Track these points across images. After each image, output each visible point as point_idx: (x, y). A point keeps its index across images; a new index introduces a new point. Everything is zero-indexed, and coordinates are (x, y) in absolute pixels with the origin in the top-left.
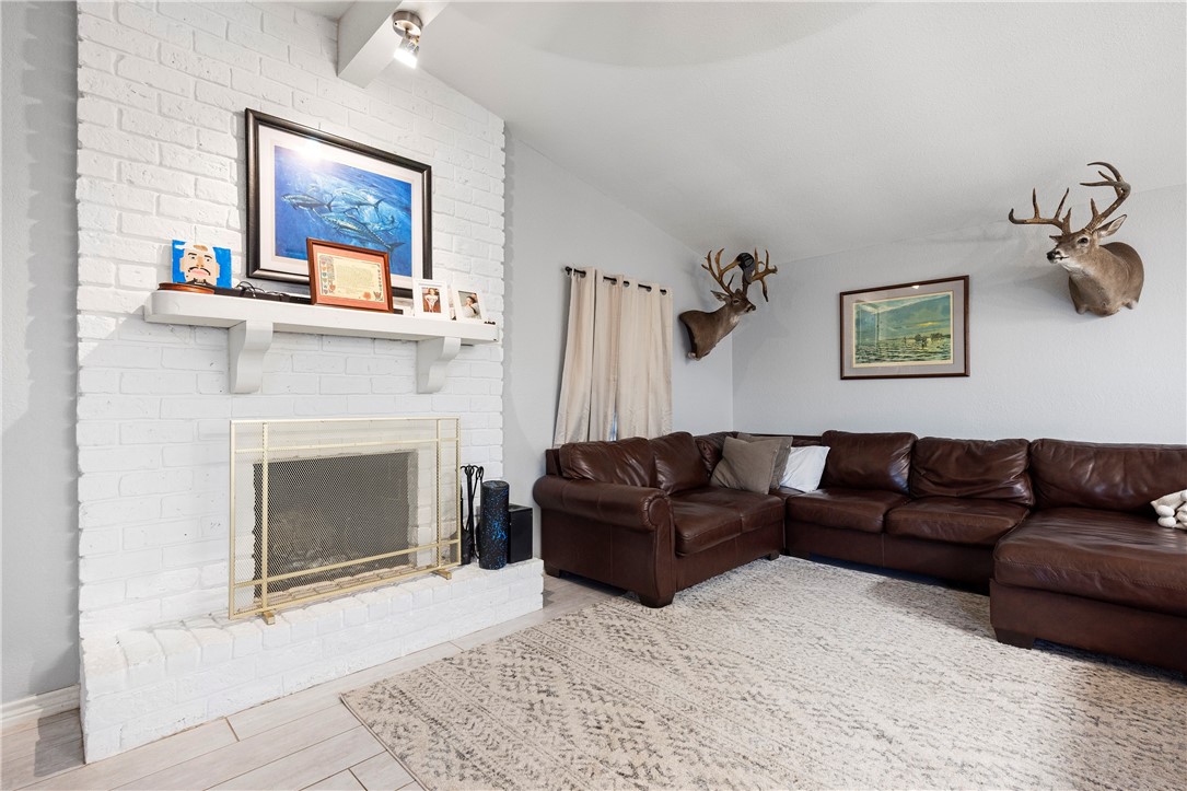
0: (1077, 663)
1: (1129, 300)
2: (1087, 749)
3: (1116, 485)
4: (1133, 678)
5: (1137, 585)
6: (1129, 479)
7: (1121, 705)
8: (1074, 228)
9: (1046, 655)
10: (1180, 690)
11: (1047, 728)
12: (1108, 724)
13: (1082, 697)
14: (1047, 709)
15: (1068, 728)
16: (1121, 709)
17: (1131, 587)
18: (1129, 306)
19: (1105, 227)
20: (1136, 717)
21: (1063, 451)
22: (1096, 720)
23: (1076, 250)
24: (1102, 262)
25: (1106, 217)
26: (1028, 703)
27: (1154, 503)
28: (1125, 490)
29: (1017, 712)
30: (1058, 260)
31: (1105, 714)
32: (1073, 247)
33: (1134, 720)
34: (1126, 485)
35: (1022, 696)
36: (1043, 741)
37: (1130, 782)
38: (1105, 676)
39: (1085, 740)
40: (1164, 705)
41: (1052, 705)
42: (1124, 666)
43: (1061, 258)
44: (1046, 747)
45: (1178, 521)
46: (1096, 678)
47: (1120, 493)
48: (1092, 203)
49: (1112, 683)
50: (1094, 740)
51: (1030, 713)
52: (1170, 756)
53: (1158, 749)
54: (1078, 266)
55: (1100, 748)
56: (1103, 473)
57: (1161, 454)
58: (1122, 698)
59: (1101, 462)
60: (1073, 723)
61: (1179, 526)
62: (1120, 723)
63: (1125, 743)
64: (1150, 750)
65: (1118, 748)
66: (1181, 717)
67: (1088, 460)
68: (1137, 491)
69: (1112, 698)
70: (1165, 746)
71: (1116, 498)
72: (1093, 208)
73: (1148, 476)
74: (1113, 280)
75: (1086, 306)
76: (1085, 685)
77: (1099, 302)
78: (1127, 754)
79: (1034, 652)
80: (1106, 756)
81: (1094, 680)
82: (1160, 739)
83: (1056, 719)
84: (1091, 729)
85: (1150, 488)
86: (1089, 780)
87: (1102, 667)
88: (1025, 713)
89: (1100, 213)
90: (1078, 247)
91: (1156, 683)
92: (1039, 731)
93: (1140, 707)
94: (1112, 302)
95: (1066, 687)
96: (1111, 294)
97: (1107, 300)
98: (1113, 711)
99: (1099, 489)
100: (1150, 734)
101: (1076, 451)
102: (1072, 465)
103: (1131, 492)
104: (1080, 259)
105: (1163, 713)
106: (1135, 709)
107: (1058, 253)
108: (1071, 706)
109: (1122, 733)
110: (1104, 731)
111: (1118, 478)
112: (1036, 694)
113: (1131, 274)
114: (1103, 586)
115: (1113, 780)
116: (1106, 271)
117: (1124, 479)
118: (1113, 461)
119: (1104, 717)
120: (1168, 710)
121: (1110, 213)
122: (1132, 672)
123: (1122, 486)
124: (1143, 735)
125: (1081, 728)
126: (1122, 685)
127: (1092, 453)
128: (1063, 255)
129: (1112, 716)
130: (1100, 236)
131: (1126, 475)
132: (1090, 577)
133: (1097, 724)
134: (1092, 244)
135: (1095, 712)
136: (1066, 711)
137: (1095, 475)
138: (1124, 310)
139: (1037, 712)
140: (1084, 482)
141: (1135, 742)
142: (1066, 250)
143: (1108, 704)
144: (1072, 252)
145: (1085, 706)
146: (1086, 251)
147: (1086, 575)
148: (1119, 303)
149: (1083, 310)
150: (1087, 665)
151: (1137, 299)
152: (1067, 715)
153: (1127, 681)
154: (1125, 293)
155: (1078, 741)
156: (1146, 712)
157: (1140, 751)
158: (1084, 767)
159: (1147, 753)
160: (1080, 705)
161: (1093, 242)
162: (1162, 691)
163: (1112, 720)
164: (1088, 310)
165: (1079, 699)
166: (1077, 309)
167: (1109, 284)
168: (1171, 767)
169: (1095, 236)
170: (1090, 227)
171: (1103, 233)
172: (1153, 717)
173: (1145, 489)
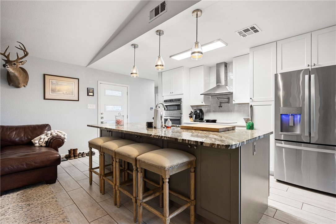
0: (18, 193)
1: (25, 85)
2: (30, 214)
3: (22, 137)
4: (34, 189)
5: (35, 163)
6: (26, 135)
7: (33, 197)
8: (11, 59)
9: (8, 195)
10: (44, 186)
11: (16, 216)
12: (32, 204)
13: (23, 201)
14: (14, 210)
15: (22, 212)
16: (34, 198)
17: (34, 164)
18: (24, 86)
19: (21, 62)
20: (38, 198)
21: (5, 129)
22: (29, 205)
23: (12, 66)
24: (20, 72)
25: (21, 59)
26: (7, 213)
27: (32, 141)
28: (24, 138)
29: (5, 218)
30: (7, 68)
31: (31, 202)
32: (12, 65)
33: (38, 199)
34: (25, 137)
35: (4, 212)
36: (17, 220)
37: (42, 215)
38: (27, 192)
39: (28, 212)
40: (43, 191)
41: (15, 208)
42: (31, 187)
43: (8, 67)
44: (18, 221)
45: (39, 144)
46: (25, 194)
47: (23, 140)
48: (17, 53)
49: (29, 193)
50: (30, 210)
51: (9, 215)
52: (48, 203)
53: (45, 202)
54: (13, 71)
55: (33, 211)
56: (18, 135)
57: (33, 127)
58: (33, 195)
59: (17, 131)
60: (23, 210)
61: (39, 145)
62: (35, 202)
63: (38, 206)
64: (44, 204)
65: (37, 208)
66: (47, 192)
67: (14, 131)
68: (28, 138)
69: (31, 197)
70: (46, 201)
71: (22, 141)
72: (17, 55)
73: (30, 134)
74: (22, 78)
75: (12, 84)
76: (23, 197)
77: (17, 83)
78: (39, 208)
79: (3, 196)
80: (35, 212)
81: (24, 195)
82: (45, 200)
83: (18, 212)
84: (29, 208)
85: (31, 137)
86: (33, 221)
87: (25, 190)
88: (8, 216)
89: (19, 57)
90: (13, 65)
91: (39, 187)
92: (14, 219)
93: (38, 195)
94: (21, 84)
95: (17, 201)
96: (21, 82)
97: (19, 83)
98: (32, 200)
99: (17, 139)
100: (42, 200)
101: (9, 128)
102: (8, 133)
103: (26, 139)
104: (13, 69)
105: (43, 193)
106: (37, 196)
107: (7, 65)
108: (21, 205)
109: (36, 204)
110: (32, 206)
111: (22, 135)
112: (9, 208)
113: (26, 78)
114: (26, 166)
115: (39, 217)
116: (20, 75)
117: (24, 135)
118: (21, 130)
119: (31, 203)
120: (44, 192)
121: (22, 59)
122: (33, 187)
123: (24, 137)
124: (41, 201)
125: (26, 210)
126: (31, 192)
127: (15, 129)
128: (9, 67)
129: (32, 201)
130: (19, 64)
131: (25, 134)
132: (23, 165)
133: (29, 206)
134: (17, 66)
135: (28, 203)
136: (20, 208)
137: (16, 135)
138: (23, 87)
139: (12, 213)
140: (12, 138)
141: (40, 204)
142: (9, 65)
143: (30, 199)
144: (11, 67)
145: (25, 203)
146: (15, 67)
147: (21, 165)
148: (22, 85)
149: (11, 85)
150: (21, 191)
151: (27, 85)
152: (21, 208)
153: (33, 190)
154: (24, 82)
155: (26, 213)
156: (39, 195)
157: (41, 206)
158: (30, 219)
159: (43, 205)
160: (23, 204)
161: (17, 65)
162: (41, 188)
163: (33, 202)
164: (13, 85)
165: (22, 202)
166: (9, 84)
167: (21, 79)
168: (49, 205)
169: (18, 64)
170: (16, 60)
171: (20, 64)
172: (41, 196)
173: (30, 137)
